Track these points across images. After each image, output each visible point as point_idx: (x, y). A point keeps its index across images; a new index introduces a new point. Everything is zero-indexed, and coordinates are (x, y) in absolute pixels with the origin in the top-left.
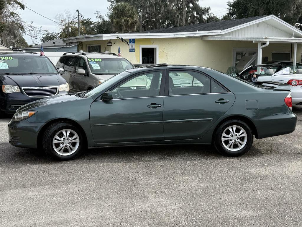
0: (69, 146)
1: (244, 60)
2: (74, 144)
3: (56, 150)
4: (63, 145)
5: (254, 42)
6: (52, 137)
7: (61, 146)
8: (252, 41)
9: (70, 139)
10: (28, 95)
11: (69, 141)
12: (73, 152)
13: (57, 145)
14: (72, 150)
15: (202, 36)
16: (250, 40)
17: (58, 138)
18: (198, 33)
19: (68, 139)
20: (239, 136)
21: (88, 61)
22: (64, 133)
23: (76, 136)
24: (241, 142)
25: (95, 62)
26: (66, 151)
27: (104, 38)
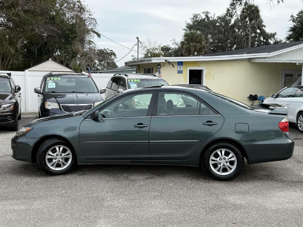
0: (62, 161)
1: (291, 82)
2: (67, 160)
3: (49, 165)
4: (55, 160)
5: (297, 64)
6: (45, 152)
7: (54, 161)
8: (296, 63)
9: (63, 154)
10: (65, 111)
11: (62, 157)
12: (65, 167)
13: (50, 160)
14: (64, 165)
15: (250, 59)
16: (293, 62)
17: (51, 153)
18: (245, 56)
19: (61, 155)
20: (228, 159)
21: (128, 81)
22: (57, 149)
23: (69, 151)
24: (230, 166)
25: (134, 83)
26: (58, 165)
27: (154, 61)
